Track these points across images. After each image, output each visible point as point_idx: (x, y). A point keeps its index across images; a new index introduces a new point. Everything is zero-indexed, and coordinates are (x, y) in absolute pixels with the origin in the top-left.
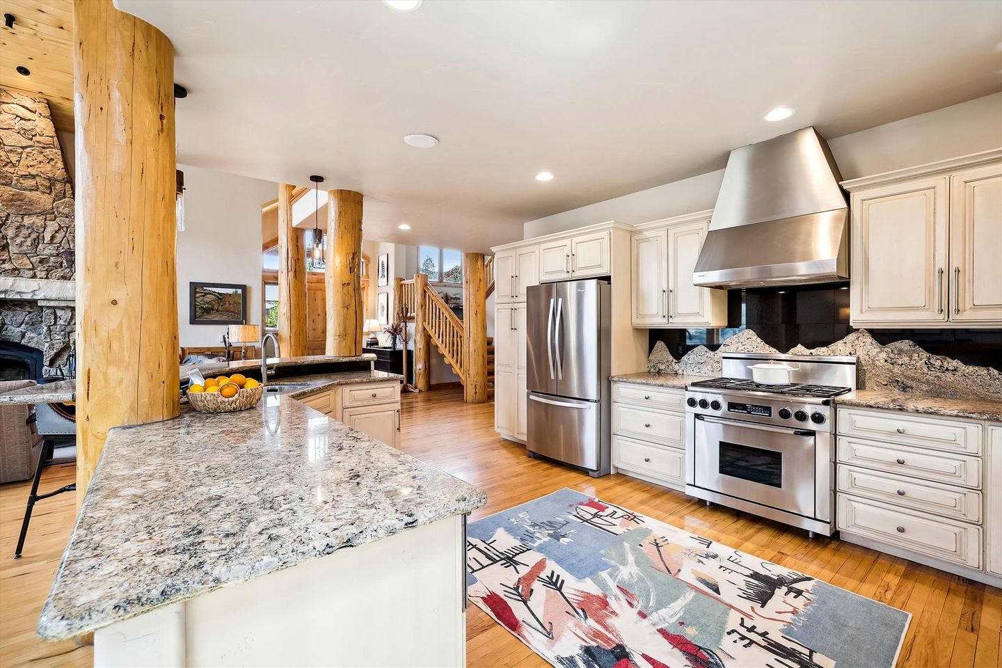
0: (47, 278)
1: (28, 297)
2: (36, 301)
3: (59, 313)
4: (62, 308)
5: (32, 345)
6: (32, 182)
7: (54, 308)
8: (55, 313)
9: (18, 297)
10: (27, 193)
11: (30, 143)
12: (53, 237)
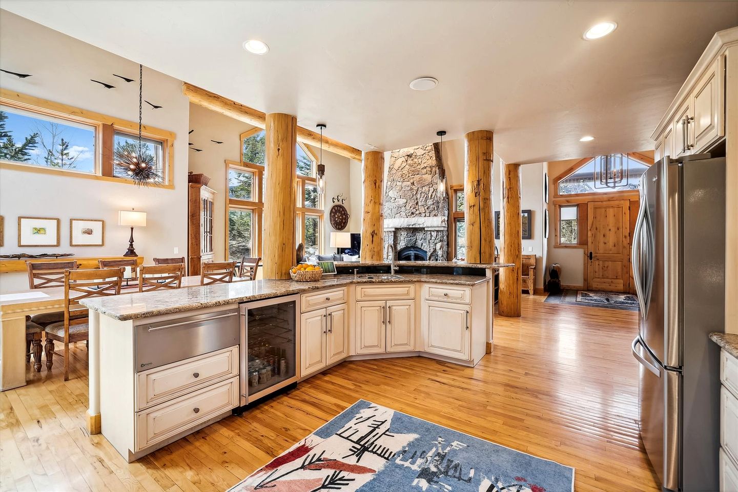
0: (430, 216)
1: (421, 226)
2: (424, 228)
3: (433, 233)
4: (434, 231)
5: (424, 249)
6: (425, 170)
7: (431, 231)
8: (431, 233)
9: (418, 226)
10: (423, 176)
11: (425, 152)
12: (432, 195)
